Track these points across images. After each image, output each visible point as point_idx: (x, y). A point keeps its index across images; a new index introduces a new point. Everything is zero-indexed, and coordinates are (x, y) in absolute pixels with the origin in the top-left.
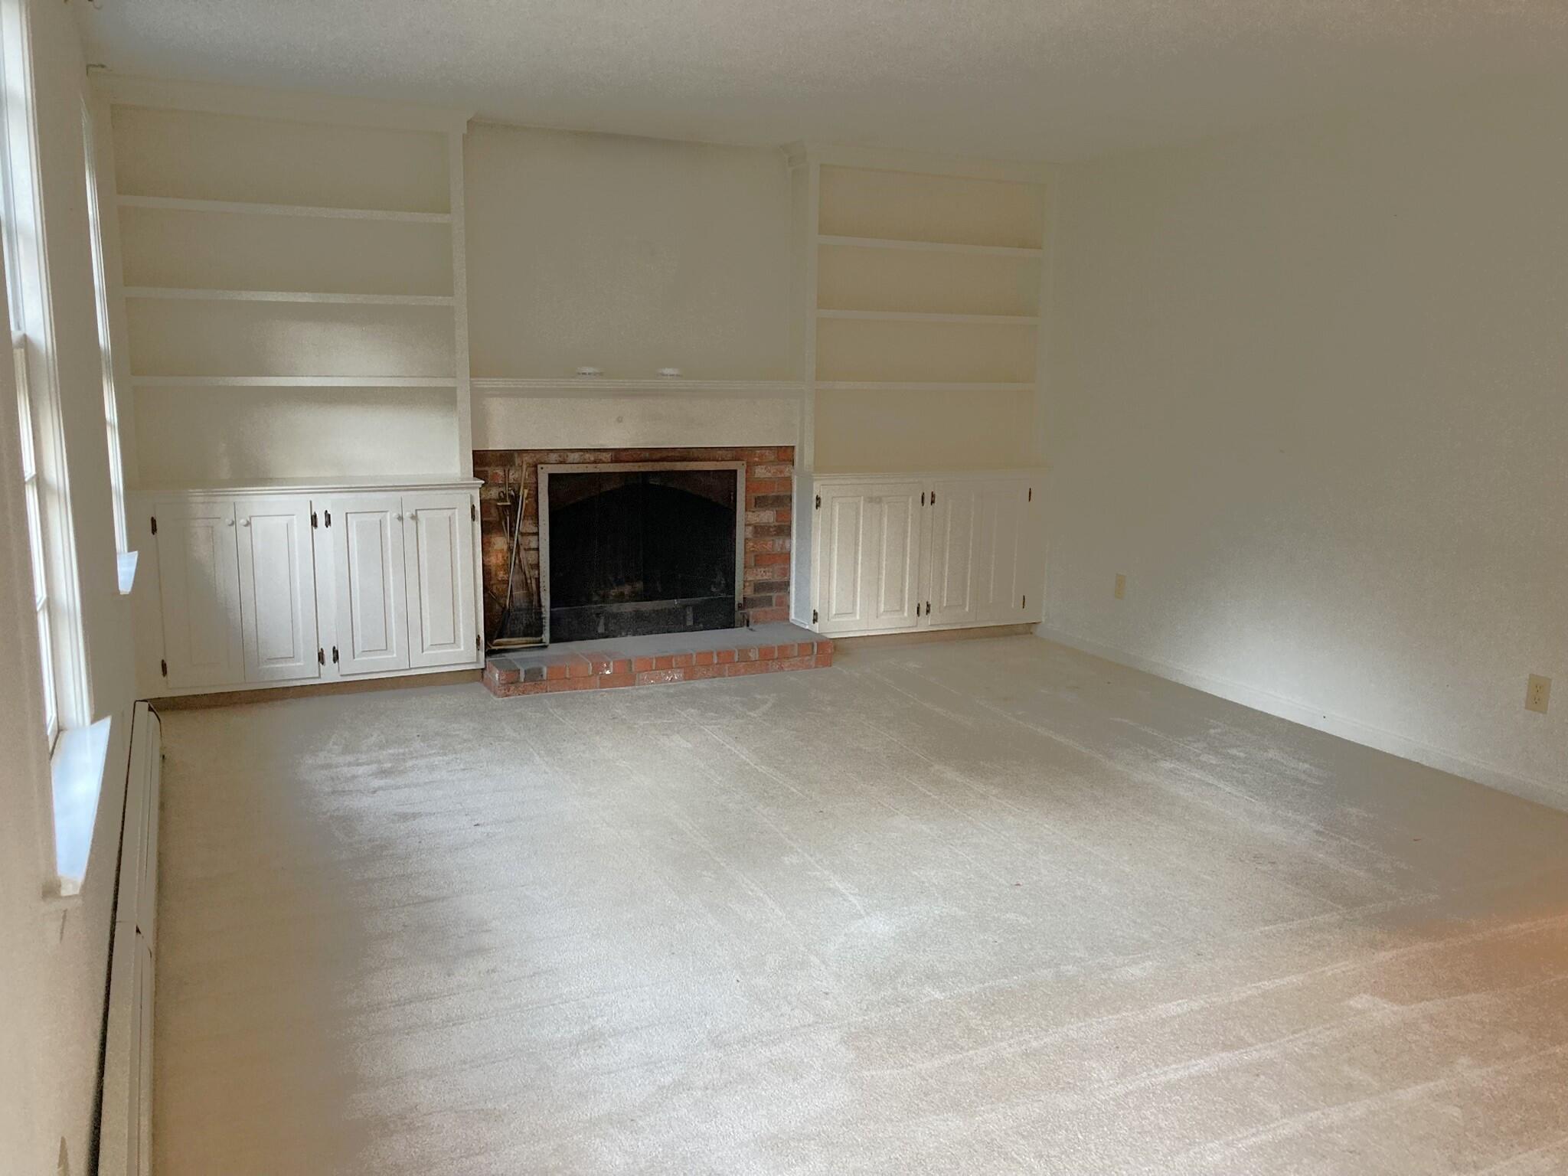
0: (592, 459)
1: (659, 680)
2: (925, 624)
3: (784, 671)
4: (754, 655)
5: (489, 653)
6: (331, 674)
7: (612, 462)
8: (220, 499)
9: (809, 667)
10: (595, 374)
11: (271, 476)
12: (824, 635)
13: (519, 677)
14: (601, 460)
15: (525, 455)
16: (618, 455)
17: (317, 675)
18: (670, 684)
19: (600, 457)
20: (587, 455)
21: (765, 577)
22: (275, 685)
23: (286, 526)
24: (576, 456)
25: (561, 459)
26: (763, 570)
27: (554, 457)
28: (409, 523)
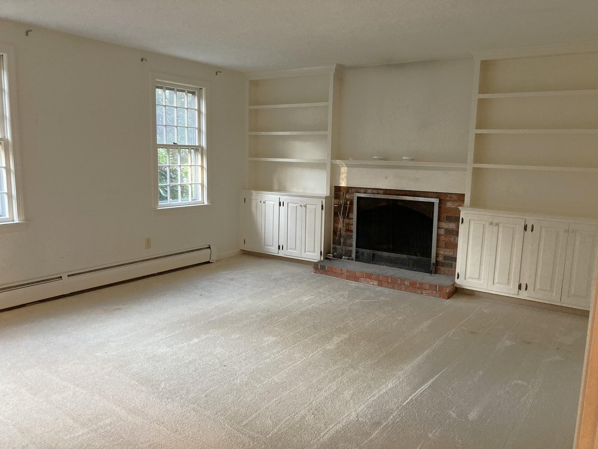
0: (376, 192)
1: (368, 283)
2: (524, 295)
3: (423, 295)
4: (407, 283)
5: (326, 258)
6: (281, 254)
7: (383, 194)
8: (259, 194)
9: (434, 296)
10: (377, 159)
11: (287, 190)
12: (461, 286)
13: (318, 267)
14: (379, 193)
15: (353, 189)
16: (387, 192)
17: (277, 253)
18: (372, 286)
19: (380, 192)
20: (374, 191)
21: (450, 254)
22: (267, 253)
23: (273, 205)
24: (370, 191)
25: (365, 192)
26: (449, 250)
27: (362, 190)
28: (304, 208)
